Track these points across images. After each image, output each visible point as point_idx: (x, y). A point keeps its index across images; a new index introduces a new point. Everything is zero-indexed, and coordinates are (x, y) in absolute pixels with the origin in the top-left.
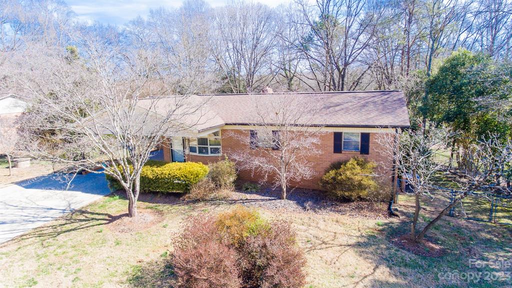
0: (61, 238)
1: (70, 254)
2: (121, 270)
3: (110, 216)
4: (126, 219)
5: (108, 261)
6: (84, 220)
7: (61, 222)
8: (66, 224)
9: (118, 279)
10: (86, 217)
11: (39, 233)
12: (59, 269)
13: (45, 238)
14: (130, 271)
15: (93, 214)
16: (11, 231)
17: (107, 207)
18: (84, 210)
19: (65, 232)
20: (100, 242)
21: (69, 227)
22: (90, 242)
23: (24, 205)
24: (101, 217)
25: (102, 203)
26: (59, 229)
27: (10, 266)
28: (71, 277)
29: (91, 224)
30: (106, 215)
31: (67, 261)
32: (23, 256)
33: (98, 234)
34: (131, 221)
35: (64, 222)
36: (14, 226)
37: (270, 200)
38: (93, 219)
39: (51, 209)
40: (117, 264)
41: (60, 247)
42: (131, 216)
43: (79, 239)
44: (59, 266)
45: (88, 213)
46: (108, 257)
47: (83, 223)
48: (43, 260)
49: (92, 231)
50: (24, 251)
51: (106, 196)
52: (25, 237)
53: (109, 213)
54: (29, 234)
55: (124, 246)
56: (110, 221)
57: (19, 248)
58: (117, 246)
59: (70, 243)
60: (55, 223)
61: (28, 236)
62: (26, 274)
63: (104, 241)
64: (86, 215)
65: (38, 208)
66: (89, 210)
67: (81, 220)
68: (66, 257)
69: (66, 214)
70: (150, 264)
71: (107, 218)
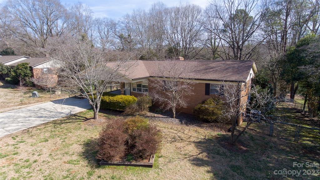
0: (63, 125)
1: (64, 132)
2: (82, 140)
3: (86, 118)
4: (92, 120)
5: (79, 136)
6: (75, 119)
7: (64, 119)
8: (67, 120)
9: (80, 143)
10: (76, 118)
11: (55, 122)
12: (58, 137)
13: (56, 124)
14: (86, 141)
15: (79, 116)
16: (44, 121)
17: (86, 114)
18: (76, 114)
19: (65, 123)
20: (78, 128)
21: (67, 121)
22: (74, 128)
23: (52, 110)
24: (82, 118)
25: (85, 112)
26: (63, 122)
27: (40, 134)
28: (62, 140)
29: (77, 121)
30: (84, 117)
31: (62, 134)
32: (45, 131)
33: (78, 125)
34: (94, 121)
35: (66, 119)
36: (46, 119)
37: (166, 118)
38: (78, 119)
39: (63, 113)
40: (82, 138)
41: (61, 129)
42: (95, 119)
43: (70, 126)
44: (58, 136)
45: (77, 116)
46: (79, 135)
47: (74, 120)
48: (53, 133)
49: (76, 124)
50: (47, 129)
51: (87, 109)
52: (48, 123)
53: (86, 117)
54: (50, 122)
55: (87, 131)
56: (86, 120)
57: (45, 127)
58: (85, 131)
59: (66, 127)
60: (62, 119)
61: (50, 123)
62: (45, 137)
63: (80, 128)
64: (76, 117)
65: (57, 112)
66: (78, 115)
67: (73, 119)
68: (63, 133)
69: (68, 116)
70: (95, 139)
71: (85, 119)
